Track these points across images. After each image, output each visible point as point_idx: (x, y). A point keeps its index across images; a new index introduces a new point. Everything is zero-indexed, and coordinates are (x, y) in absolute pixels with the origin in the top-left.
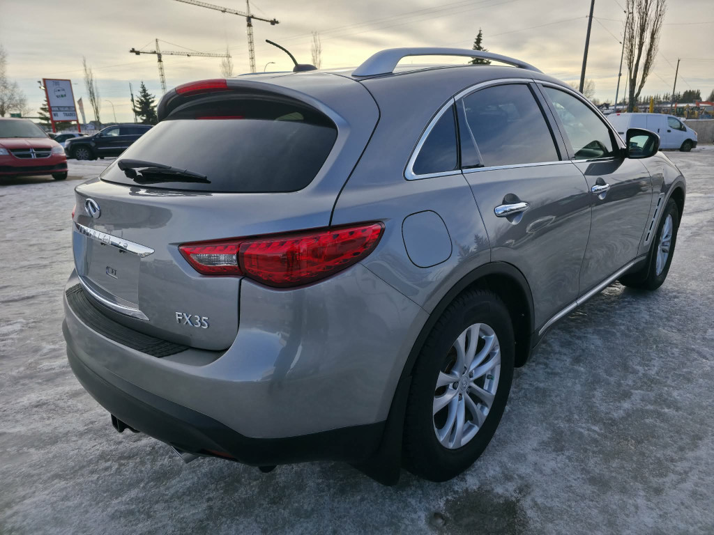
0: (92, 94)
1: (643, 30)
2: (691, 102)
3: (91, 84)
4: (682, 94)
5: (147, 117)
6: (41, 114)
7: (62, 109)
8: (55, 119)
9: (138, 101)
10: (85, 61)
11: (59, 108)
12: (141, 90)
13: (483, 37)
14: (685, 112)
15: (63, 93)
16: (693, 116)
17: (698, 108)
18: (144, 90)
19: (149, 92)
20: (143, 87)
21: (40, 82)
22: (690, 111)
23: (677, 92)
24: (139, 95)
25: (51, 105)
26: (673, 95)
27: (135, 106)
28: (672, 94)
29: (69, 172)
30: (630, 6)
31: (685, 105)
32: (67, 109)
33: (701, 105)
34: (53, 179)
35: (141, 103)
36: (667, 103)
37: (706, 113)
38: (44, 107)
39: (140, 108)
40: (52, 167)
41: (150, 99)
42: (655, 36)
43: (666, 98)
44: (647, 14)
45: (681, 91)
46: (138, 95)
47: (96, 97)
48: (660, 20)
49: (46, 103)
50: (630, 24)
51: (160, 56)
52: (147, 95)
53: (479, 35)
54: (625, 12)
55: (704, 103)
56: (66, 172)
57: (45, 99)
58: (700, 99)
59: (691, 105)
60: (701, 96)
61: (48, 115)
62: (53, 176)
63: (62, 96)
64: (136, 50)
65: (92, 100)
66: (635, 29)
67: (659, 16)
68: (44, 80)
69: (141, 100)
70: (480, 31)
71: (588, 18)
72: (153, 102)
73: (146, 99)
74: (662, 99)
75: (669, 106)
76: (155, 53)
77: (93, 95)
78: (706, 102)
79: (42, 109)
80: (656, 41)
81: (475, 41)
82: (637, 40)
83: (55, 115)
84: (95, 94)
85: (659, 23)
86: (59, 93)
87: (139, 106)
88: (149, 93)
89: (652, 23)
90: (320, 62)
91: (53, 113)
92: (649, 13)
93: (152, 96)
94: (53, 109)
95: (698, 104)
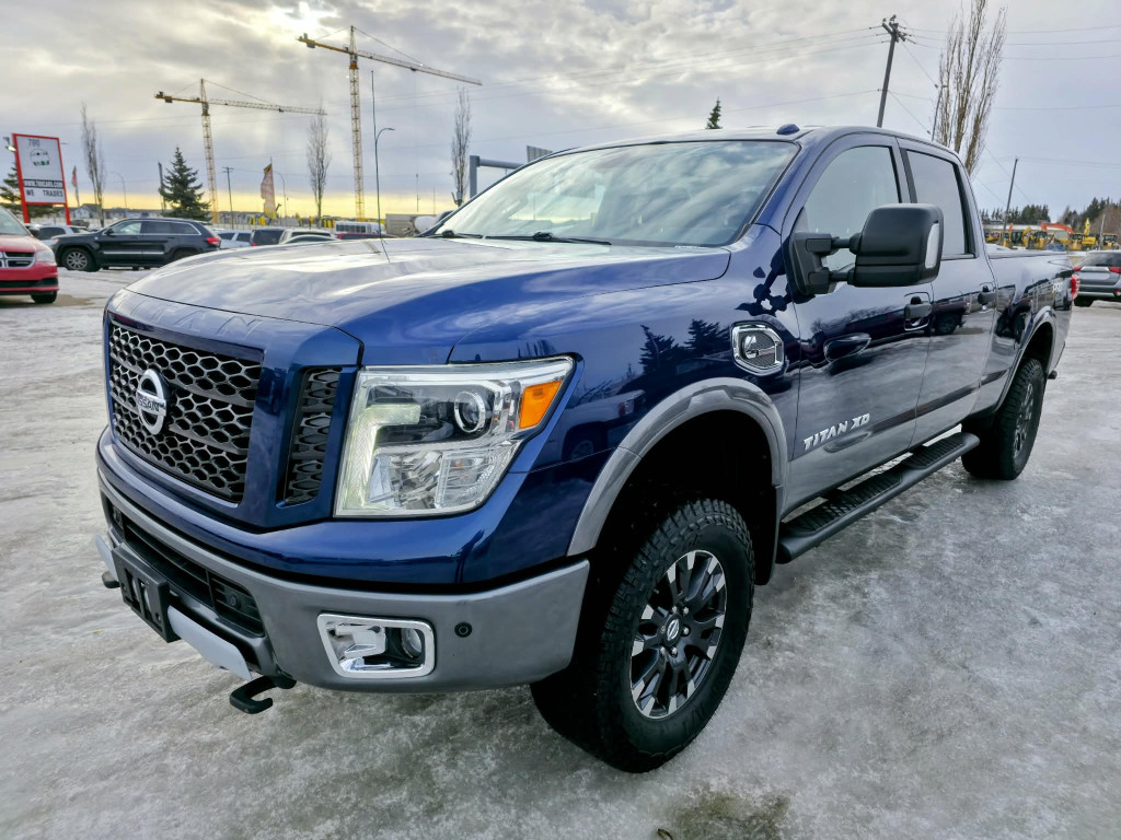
0: (92, 161)
1: (962, 115)
2: (1035, 223)
3: (93, 146)
4: (1020, 210)
5: (182, 202)
6: (4, 189)
7: (40, 184)
8: (29, 199)
9: (168, 178)
10: (84, 110)
11: (37, 183)
12: (175, 160)
13: (722, 112)
14: (1025, 239)
15: (45, 159)
16: (1036, 245)
17: (1044, 234)
18: (180, 161)
19: (187, 165)
20: (179, 155)
21: (8, 139)
22: (1032, 238)
23: (1012, 207)
24: (172, 168)
25: (24, 177)
26: (1007, 212)
27: (163, 186)
28: (1005, 209)
29: (59, 293)
30: (945, 79)
31: (1024, 228)
32: (49, 184)
33: (1048, 228)
34: (32, 301)
35: (174, 180)
36: (998, 223)
37: (1057, 241)
38: (10, 179)
39: (171, 189)
40: (33, 283)
41: (189, 175)
42: (981, 126)
43: (997, 215)
44: (968, 92)
45: (1019, 205)
46: (170, 168)
47: (99, 168)
48: (988, 102)
49: (14, 172)
50: (943, 105)
51: (206, 106)
52: (185, 169)
53: (717, 109)
54: (936, 86)
55: (1053, 225)
56: (55, 292)
57: (14, 166)
58: (1048, 219)
59: (1035, 228)
60: (1049, 214)
61: (16, 192)
62: (33, 297)
63: (43, 163)
64: (167, 94)
65: (91, 172)
66: (951, 114)
67: (987, 95)
68: (15, 136)
69: (175, 176)
70: (718, 102)
71: (881, 93)
72: (193, 180)
73: (181, 175)
74: (990, 217)
75: (1001, 227)
76: (198, 100)
77: (95, 164)
78: (1058, 224)
79: (7, 182)
80: (982, 133)
81: (710, 117)
82: (954, 130)
83: (29, 193)
84: (98, 163)
85: (987, 106)
86: (38, 159)
87: (170, 186)
88: (188, 167)
89: (977, 105)
90: (468, 134)
91: (26, 189)
92: (972, 90)
93: (193, 171)
94: (26, 183)
95: (1045, 227)
